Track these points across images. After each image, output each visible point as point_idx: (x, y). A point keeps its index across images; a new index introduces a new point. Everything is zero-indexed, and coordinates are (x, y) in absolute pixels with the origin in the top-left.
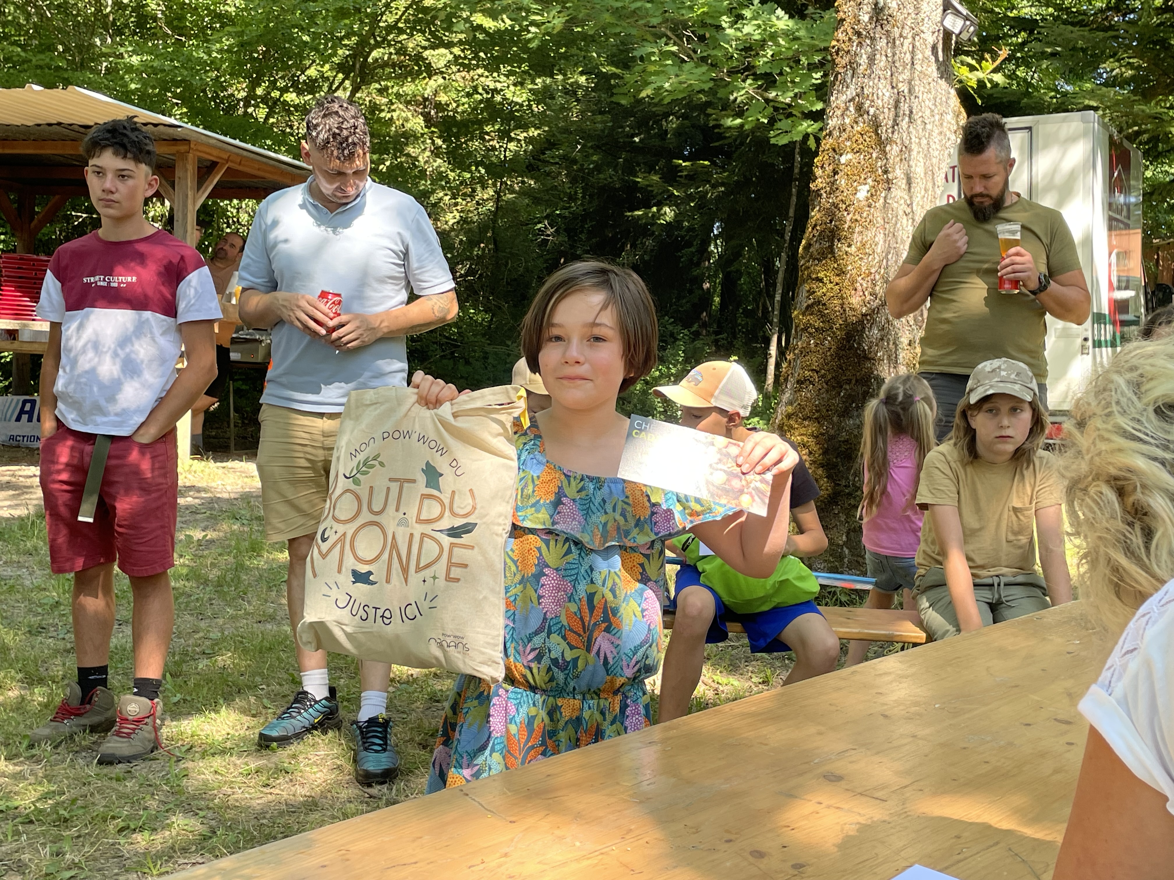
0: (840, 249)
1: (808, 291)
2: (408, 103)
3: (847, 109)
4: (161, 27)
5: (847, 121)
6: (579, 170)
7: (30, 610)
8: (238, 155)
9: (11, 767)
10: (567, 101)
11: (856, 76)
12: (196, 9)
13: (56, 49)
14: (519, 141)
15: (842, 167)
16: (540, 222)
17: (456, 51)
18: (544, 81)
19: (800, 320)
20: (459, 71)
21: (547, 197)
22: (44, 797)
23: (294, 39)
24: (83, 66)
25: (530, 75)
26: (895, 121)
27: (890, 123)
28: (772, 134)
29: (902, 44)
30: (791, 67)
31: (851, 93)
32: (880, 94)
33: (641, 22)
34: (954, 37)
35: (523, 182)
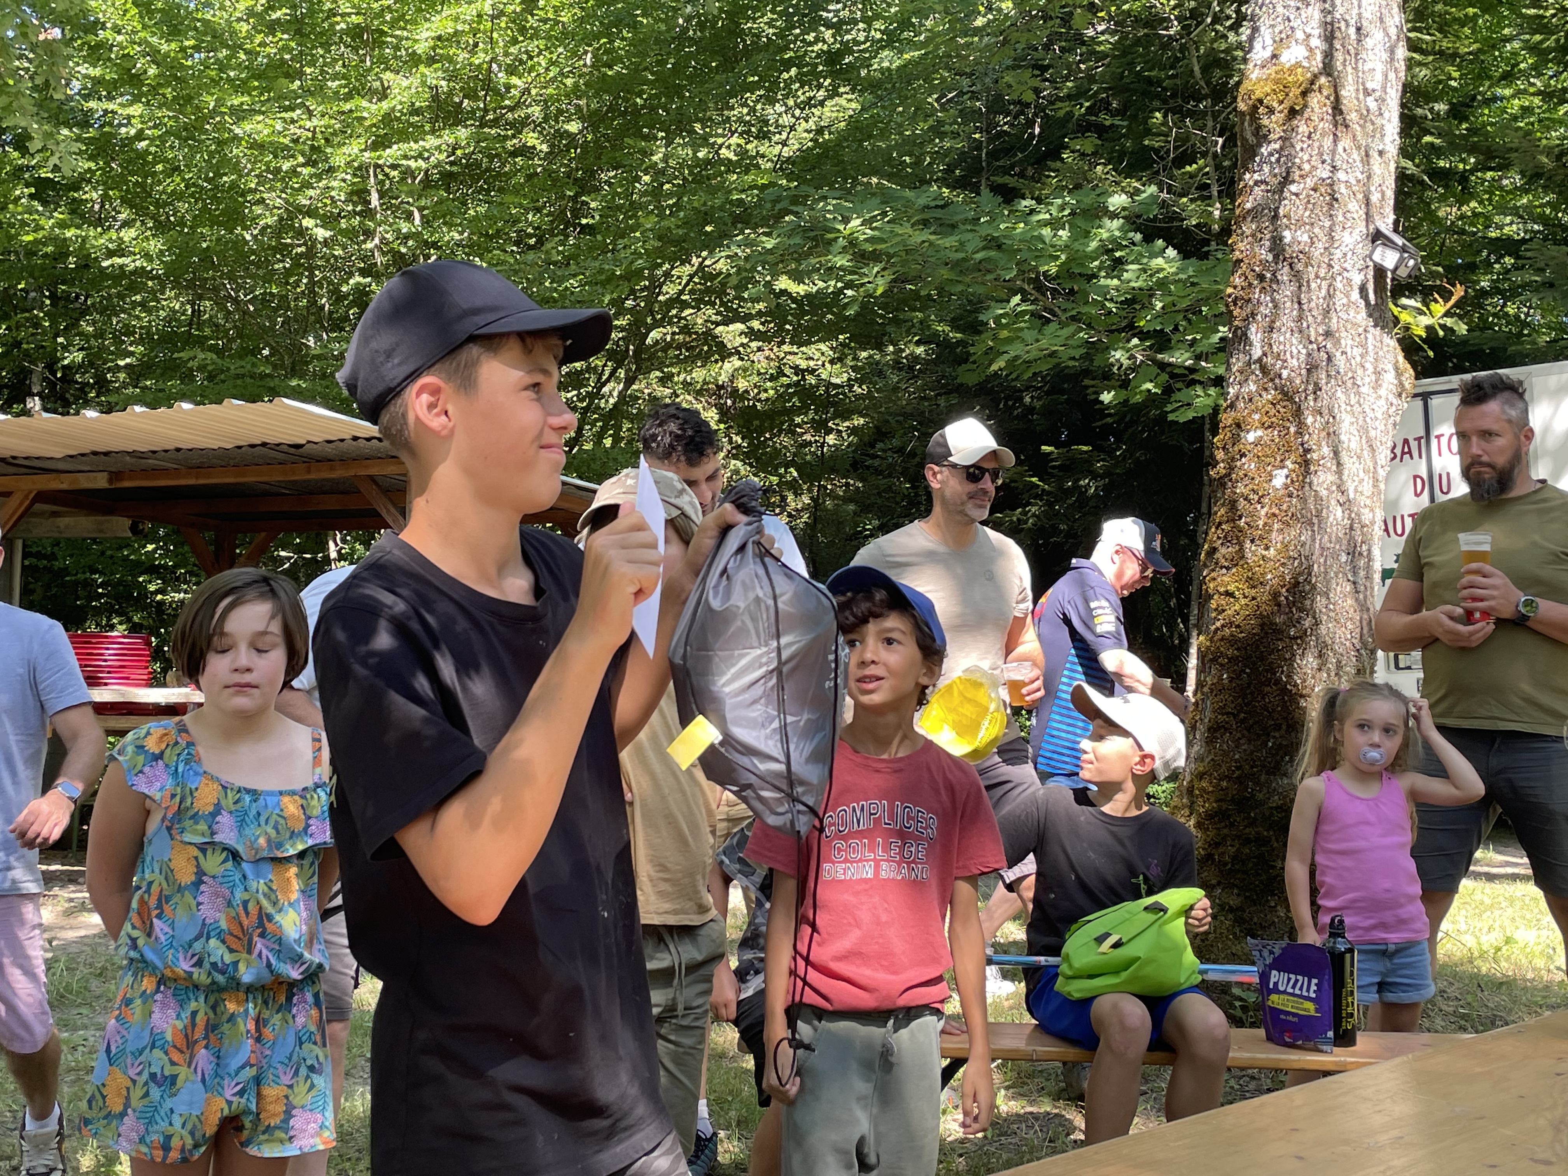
0: (1254, 553)
1: (1216, 610)
2: (698, 393)
3: (1252, 373)
5: (1253, 388)
11: (1261, 330)
13: (261, 353)
14: (839, 432)
15: (1250, 447)
18: (871, 356)
19: (1207, 648)
20: (759, 349)
24: (294, 371)
25: (851, 348)
26: (1316, 384)
27: (1311, 387)
28: (1169, 408)
29: (1320, 287)
30: (1189, 321)
31: (1257, 353)
32: (1295, 351)
33: (990, 277)
34: (1389, 274)
35: (847, 485)
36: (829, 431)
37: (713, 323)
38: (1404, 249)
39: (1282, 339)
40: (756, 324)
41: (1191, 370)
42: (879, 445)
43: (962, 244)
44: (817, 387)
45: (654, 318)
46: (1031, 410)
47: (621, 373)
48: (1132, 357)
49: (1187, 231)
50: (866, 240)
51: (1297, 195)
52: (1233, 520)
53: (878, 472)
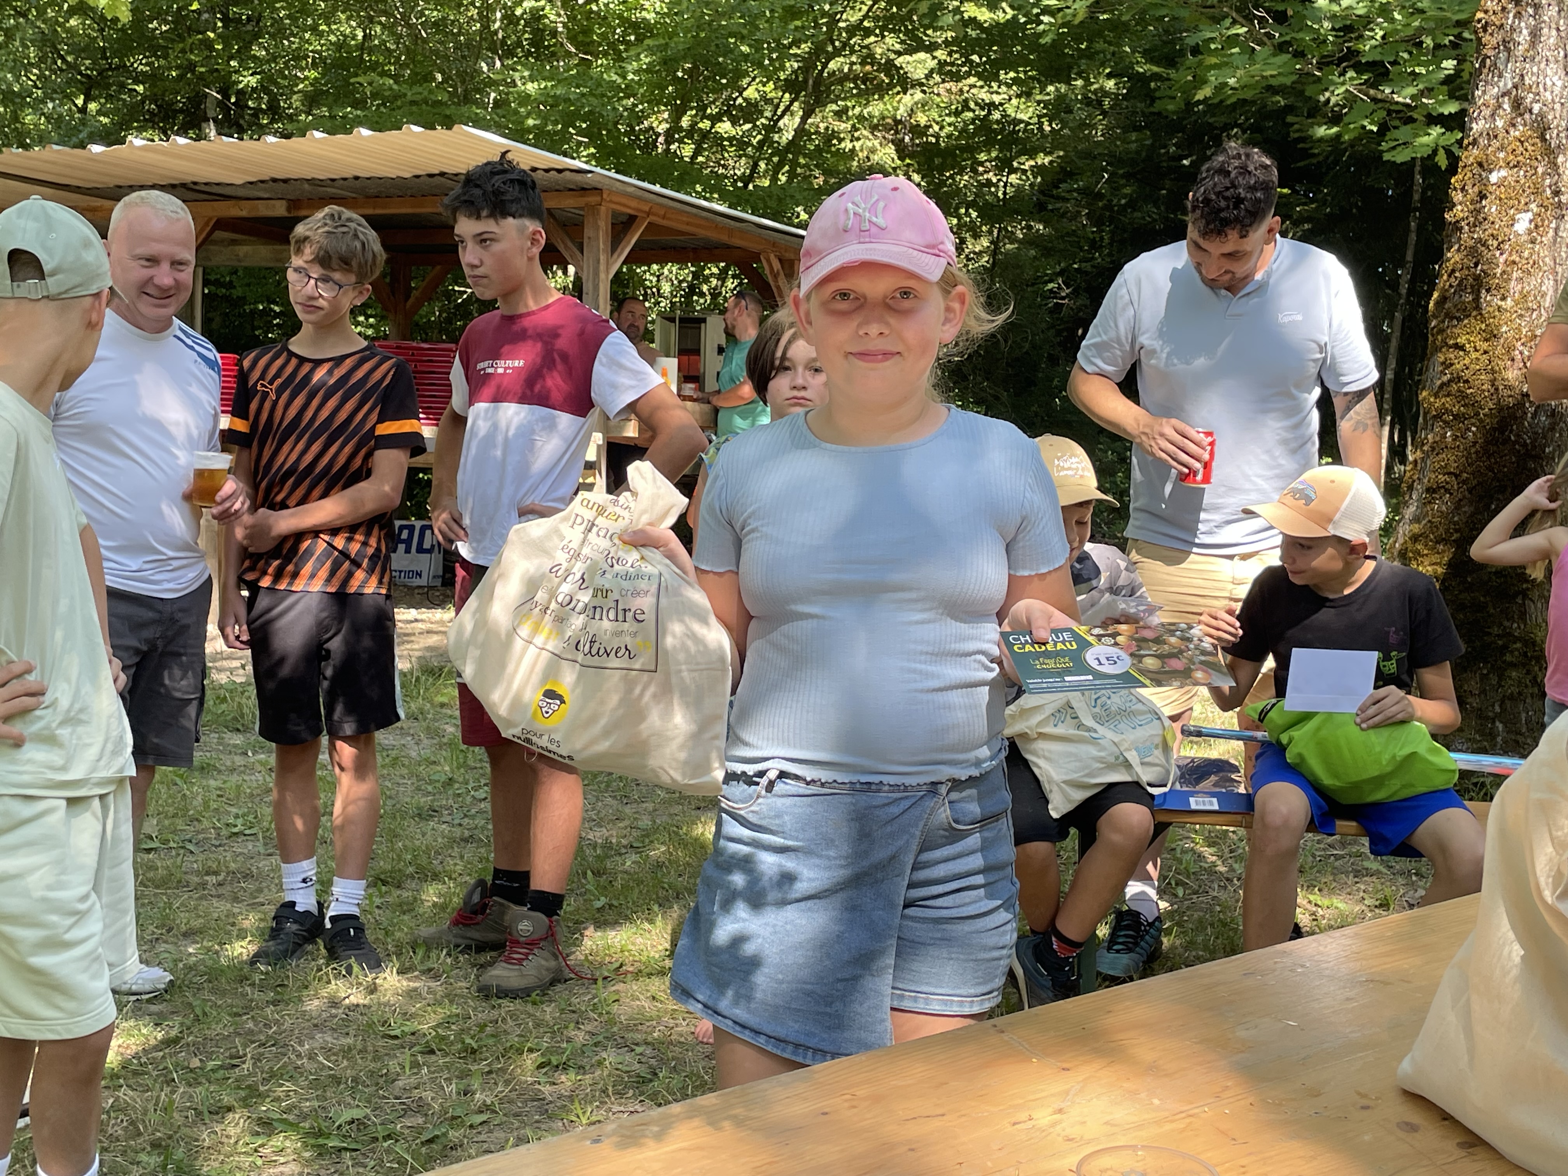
0: (1489, 304)
1: (1443, 363)
2: (874, 128)
3: (1500, 107)
4: (562, 44)
5: (1500, 123)
6: (1105, 207)
7: (418, 789)
8: (661, 205)
9: (405, 983)
10: (1089, 116)
11: (1512, 60)
12: (605, 18)
13: (435, 79)
14: (1024, 172)
15: (1492, 189)
16: (1051, 281)
17: (941, 54)
18: (1057, 90)
19: (1430, 404)
20: (944, 81)
21: (1062, 246)
22: (446, 1023)
23: (731, 51)
24: (467, 99)
25: (1039, 82)
28: (1386, 146)
31: (1507, 84)
32: (1549, 83)
35: (1028, 227)
37: (895, 52)
39: (1535, 69)
41: (1410, 106)
42: (1064, 186)
44: (1002, 123)
45: (834, 47)
47: (799, 106)
53: (1060, 214)
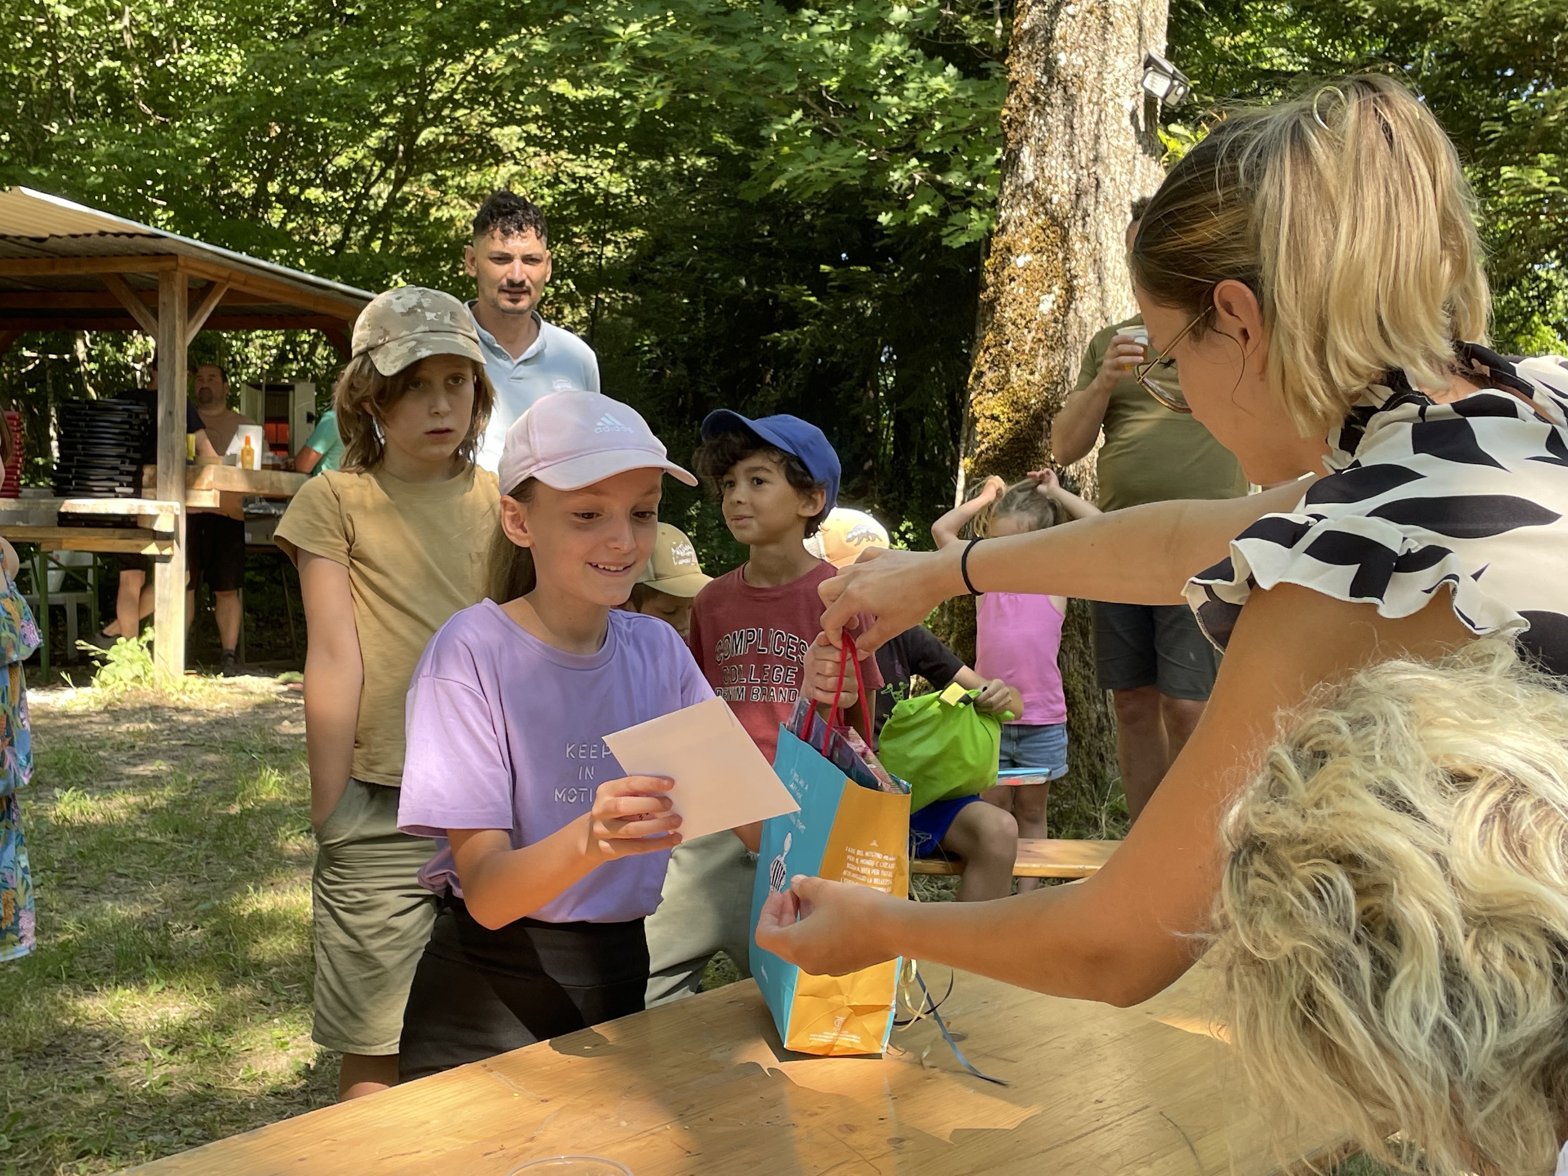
0: (1019, 378)
1: (981, 433)
3: (1024, 196)
4: (138, 106)
5: (1025, 212)
8: (244, 273)
15: (1019, 272)
18: (650, 166)
19: (971, 470)
20: (536, 154)
25: (630, 157)
26: (1085, 210)
27: (1079, 213)
28: (945, 231)
29: (1092, 112)
30: (969, 142)
31: (1029, 175)
32: (1066, 176)
33: (772, 89)
34: (1160, 102)
35: (625, 299)
36: (607, 242)
37: (487, 124)
38: (1173, 77)
39: (1053, 163)
40: (533, 128)
41: (969, 192)
42: (659, 259)
43: (743, 54)
44: (595, 197)
45: (425, 118)
46: (811, 227)
47: (392, 174)
48: (911, 178)
49: (968, 50)
50: (646, 47)
51: (1073, 17)
52: (1001, 345)
53: (656, 285)
